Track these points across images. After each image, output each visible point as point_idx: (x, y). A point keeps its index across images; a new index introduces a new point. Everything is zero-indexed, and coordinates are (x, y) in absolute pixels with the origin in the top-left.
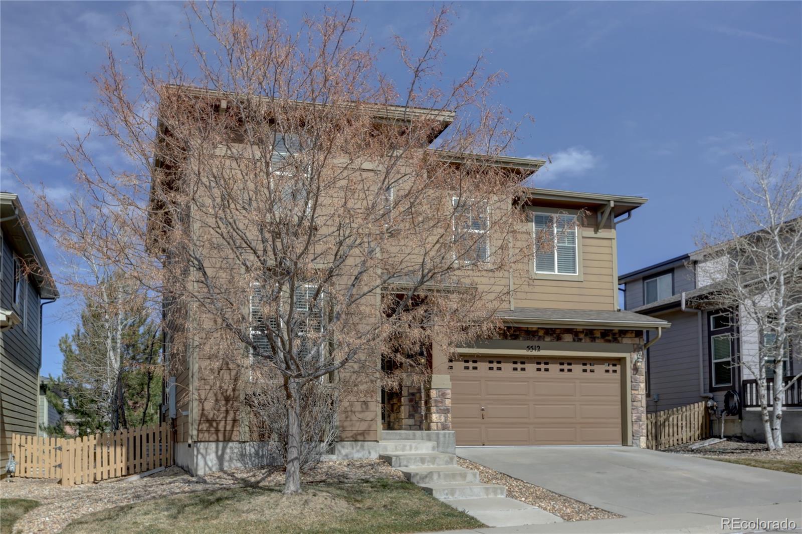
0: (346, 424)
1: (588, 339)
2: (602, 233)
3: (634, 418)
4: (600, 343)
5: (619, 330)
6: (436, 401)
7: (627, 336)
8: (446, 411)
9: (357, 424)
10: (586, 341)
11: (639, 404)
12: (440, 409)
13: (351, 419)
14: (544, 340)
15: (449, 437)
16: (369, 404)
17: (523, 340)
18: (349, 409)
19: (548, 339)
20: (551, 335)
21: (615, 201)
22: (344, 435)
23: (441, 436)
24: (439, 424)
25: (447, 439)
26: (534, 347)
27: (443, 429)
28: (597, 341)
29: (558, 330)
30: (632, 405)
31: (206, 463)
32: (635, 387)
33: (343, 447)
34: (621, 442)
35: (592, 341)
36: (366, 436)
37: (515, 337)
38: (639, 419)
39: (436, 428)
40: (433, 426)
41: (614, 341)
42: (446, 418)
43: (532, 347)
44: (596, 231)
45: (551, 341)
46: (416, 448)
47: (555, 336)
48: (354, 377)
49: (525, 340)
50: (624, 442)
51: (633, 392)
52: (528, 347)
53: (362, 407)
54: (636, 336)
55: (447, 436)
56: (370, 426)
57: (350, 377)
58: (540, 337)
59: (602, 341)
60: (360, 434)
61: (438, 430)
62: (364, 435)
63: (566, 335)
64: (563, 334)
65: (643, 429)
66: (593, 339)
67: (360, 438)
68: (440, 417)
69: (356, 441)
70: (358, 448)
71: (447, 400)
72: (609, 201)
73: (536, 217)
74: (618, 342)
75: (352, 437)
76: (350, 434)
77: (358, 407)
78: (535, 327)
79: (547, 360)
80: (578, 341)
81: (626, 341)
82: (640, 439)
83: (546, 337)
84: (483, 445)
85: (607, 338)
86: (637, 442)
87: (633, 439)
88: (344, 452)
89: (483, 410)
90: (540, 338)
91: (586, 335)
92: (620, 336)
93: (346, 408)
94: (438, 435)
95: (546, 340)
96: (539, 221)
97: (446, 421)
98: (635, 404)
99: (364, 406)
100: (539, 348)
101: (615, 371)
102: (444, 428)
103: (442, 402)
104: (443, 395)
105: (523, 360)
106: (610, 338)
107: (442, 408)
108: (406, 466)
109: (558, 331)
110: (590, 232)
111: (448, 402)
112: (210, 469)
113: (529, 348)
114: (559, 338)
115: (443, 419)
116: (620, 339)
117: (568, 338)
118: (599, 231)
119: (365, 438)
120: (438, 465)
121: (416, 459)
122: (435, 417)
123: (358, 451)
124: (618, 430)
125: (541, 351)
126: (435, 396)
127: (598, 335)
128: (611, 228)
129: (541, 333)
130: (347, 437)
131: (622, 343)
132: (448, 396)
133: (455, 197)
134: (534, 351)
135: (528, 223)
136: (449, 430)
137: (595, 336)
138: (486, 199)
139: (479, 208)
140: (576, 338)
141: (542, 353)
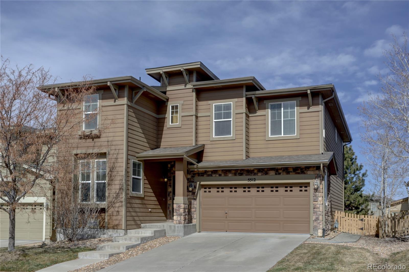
0: (110, 221)
1: (285, 173)
2: (313, 109)
3: (314, 218)
4: (292, 175)
5: (305, 167)
6: (176, 210)
7: (310, 170)
8: (180, 215)
9: (115, 221)
10: (284, 175)
11: (318, 210)
12: (178, 214)
13: (112, 219)
14: (258, 175)
15: (180, 228)
16: (120, 212)
17: (245, 176)
18: (111, 214)
19: (260, 174)
20: (262, 172)
21: (310, 90)
22: (109, 226)
23: (176, 227)
24: (177, 221)
25: (179, 228)
26: (252, 179)
27: (179, 224)
28: (291, 173)
29: (266, 169)
30: (314, 211)
31: (60, 237)
32: (315, 200)
33: (109, 231)
36: (118, 227)
37: (241, 174)
38: (317, 219)
39: (175, 223)
40: (174, 221)
41: (301, 173)
43: (251, 179)
44: (308, 108)
45: (262, 175)
46: (144, 233)
47: (264, 172)
48: (114, 200)
49: (247, 175)
51: (314, 203)
52: (248, 179)
53: (117, 214)
54: (317, 169)
55: (179, 227)
56: (119, 222)
57: (112, 200)
58: (255, 173)
59: (294, 173)
60: (116, 226)
62: (117, 226)
63: (271, 171)
64: (269, 171)
65: (320, 225)
66: (288, 173)
67: (115, 227)
68: (178, 217)
69: (114, 229)
70: (115, 232)
71: (181, 209)
72: (307, 90)
73: (271, 105)
74: (305, 174)
75: (112, 227)
76: (111, 226)
77: (115, 213)
78: (252, 168)
79: (263, 186)
80: (278, 174)
81: (309, 172)
82: (318, 231)
83: (259, 173)
84: (226, 231)
85: (297, 171)
86: (316, 232)
87: (314, 231)
88: (109, 234)
89: (226, 213)
90: (255, 174)
91: (284, 171)
92: (306, 170)
93: (110, 214)
95: (259, 175)
96: (273, 108)
97: (181, 219)
98: (315, 210)
99: (117, 213)
100: (255, 180)
101: (306, 191)
103: (179, 210)
104: (179, 207)
105: (249, 186)
106: (299, 171)
107: (178, 213)
108: (118, 242)
109: (266, 170)
110: (305, 109)
112: (61, 239)
113: (249, 180)
114: (266, 174)
115: (179, 219)
116: (306, 172)
117: (272, 173)
118: (311, 108)
119: (117, 228)
120: (132, 242)
122: (175, 218)
123: (115, 234)
125: (256, 181)
126: (175, 207)
127: (291, 170)
128: (319, 105)
129: (256, 171)
130: (110, 227)
131: (307, 174)
132: (181, 207)
133: (214, 104)
134: (252, 181)
135: (265, 110)
136: (181, 224)
137: (289, 171)
138: (231, 102)
139: (228, 107)
140: (277, 173)
141: (257, 182)
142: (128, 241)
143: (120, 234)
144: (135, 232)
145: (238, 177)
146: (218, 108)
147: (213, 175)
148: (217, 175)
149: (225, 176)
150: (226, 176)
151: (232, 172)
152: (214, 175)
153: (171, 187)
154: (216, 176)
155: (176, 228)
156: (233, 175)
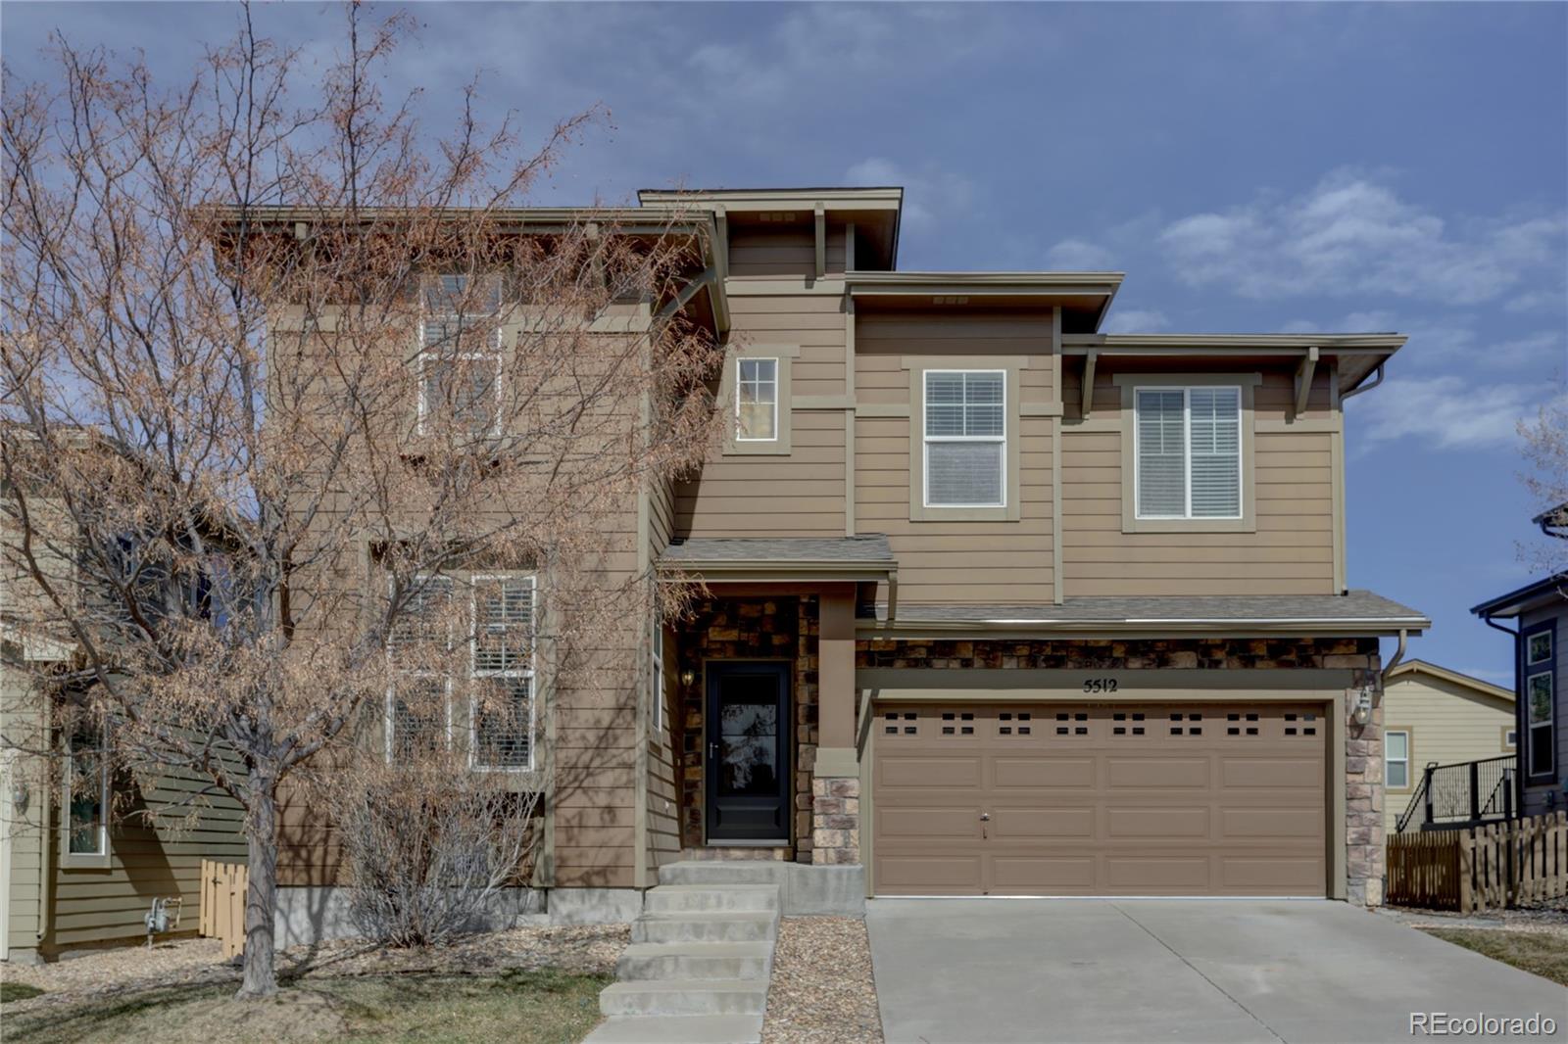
0: (566, 852)
1: (1236, 662)
2: (1306, 421)
3: (1352, 836)
4: (1265, 670)
5: (1316, 640)
6: (824, 803)
7: (1335, 651)
8: (847, 824)
9: (592, 853)
10: (1231, 669)
11: (1365, 804)
12: (833, 821)
13: (578, 842)
14: (1126, 668)
15: (849, 878)
16: (618, 812)
17: (1075, 668)
18: (575, 822)
19: (1135, 664)
20: (1144, 655)
21: (1320, 348)
22: (563, 875)
23: (831, 877)
24: (831, 851)
25: (844, 882)
26: (1102, 683)
27: (840, 862)
28: (1259, 664)
29: (1160, 644)
30: (1348, 808)
31: (288, 928)
32: (1354, 766)
33: (563, 899)
34: (1324, 891)
35: (1245, 666)
36: (610, 877)
37: (1056, 662)
38: (1364, 839)
39: (823, 861)
40: (817, 855)
41: (1301, 665)
42: (846, 838)
43: (1097, 683)
44: (1289, 419)
45: (1143, 668)
46: (732, 903)
47: (1152, 656)
48: (586, 757)
49: (1080, 668)
50: (1330, 895)
51: (1350, 777)
52: (1088, 683)
53: (602, 819)
54: (1360, 652)
55: (845, 876)
56: (618, 857)
57: (579, 757)
58: (1118, 659)
59: (1272, 663)
60: (598, 873)
61: (827, 863)
62: (605, 876)
63: (1180, 654)
64: (1174, 651)
65: (1373, 861)
66: (1249, 662)
67: (597, 880)
68: (833, 835)
69: (590, 886)
70: (595, 901)
71: (847, 800)
72: (1308, 348)
73: (1142, 396)
74: (1314, 666)
75: (581, 878)
76: (578, 873)
77: (593, 818)
78: (1104, 639)
79: (1140, 711)
80: (1210, 667)
81: (1333, 662)
82: (1364, 884)
83: (1132, 660)
84: (985, 894)
85: (1285, 657)
86: (1359, 890)
87: (1349, 884)
88: (564, 908)
89: (985, 819)
90: (1116, 663)
91: (1230, 654)
92: (1318, 653)
93: (568, 821)
94: (823, 874)
95: (1131, 665)
96: (1149, 405)
97: (846, 845)
98: (1355, 804)
99: (607, 817)
100: (1114, 685)
101: (1310, 732)
102: (843, 858)
103: (837, 806)
104: (841, 791)
105: (1082, 711)
106: (1292, 657)
107: (837, 818)
109: (1160, 647)
110: (1275, 421)
111: (850, 806)
112: (296, 938)
113: (1089, 684)
114: (1163, 662)
115: (839, 841)
116: (1317, 658)
117: (1186, 660)
118: (1298, 416)
119: (607, 882)
122: (820, 836)
123: (593, 908)
124: (1319, 863)
125: (1119, 690)
126: (822, 793)
127: (1262, 651)
128: (1329, 409)
129: (1118, 653)
130: (569, 880)
131: (1323, 668)
132: (850, 793)
133: (929, 368)
134: (1102, 690)
135: (1117, 412)
136: (851, 864)
137: (1253, 654)
138: (1001, 368)
139: (987, 389)
140: (1206, 661)
141: (1123, 694)
142: (712, 937)
143: (622, 907)
144: (687, 899)
145: (1043, 673)
146: (942, 389)
147: (934, 661)
148: (955, 664)
149: (987, 666)
150: (994, 667)
151: (1019, 653)
152: (939, 663)
153: (699, 710)
154: (948, 667)
155: (832, 882)
156: (1023, 664)
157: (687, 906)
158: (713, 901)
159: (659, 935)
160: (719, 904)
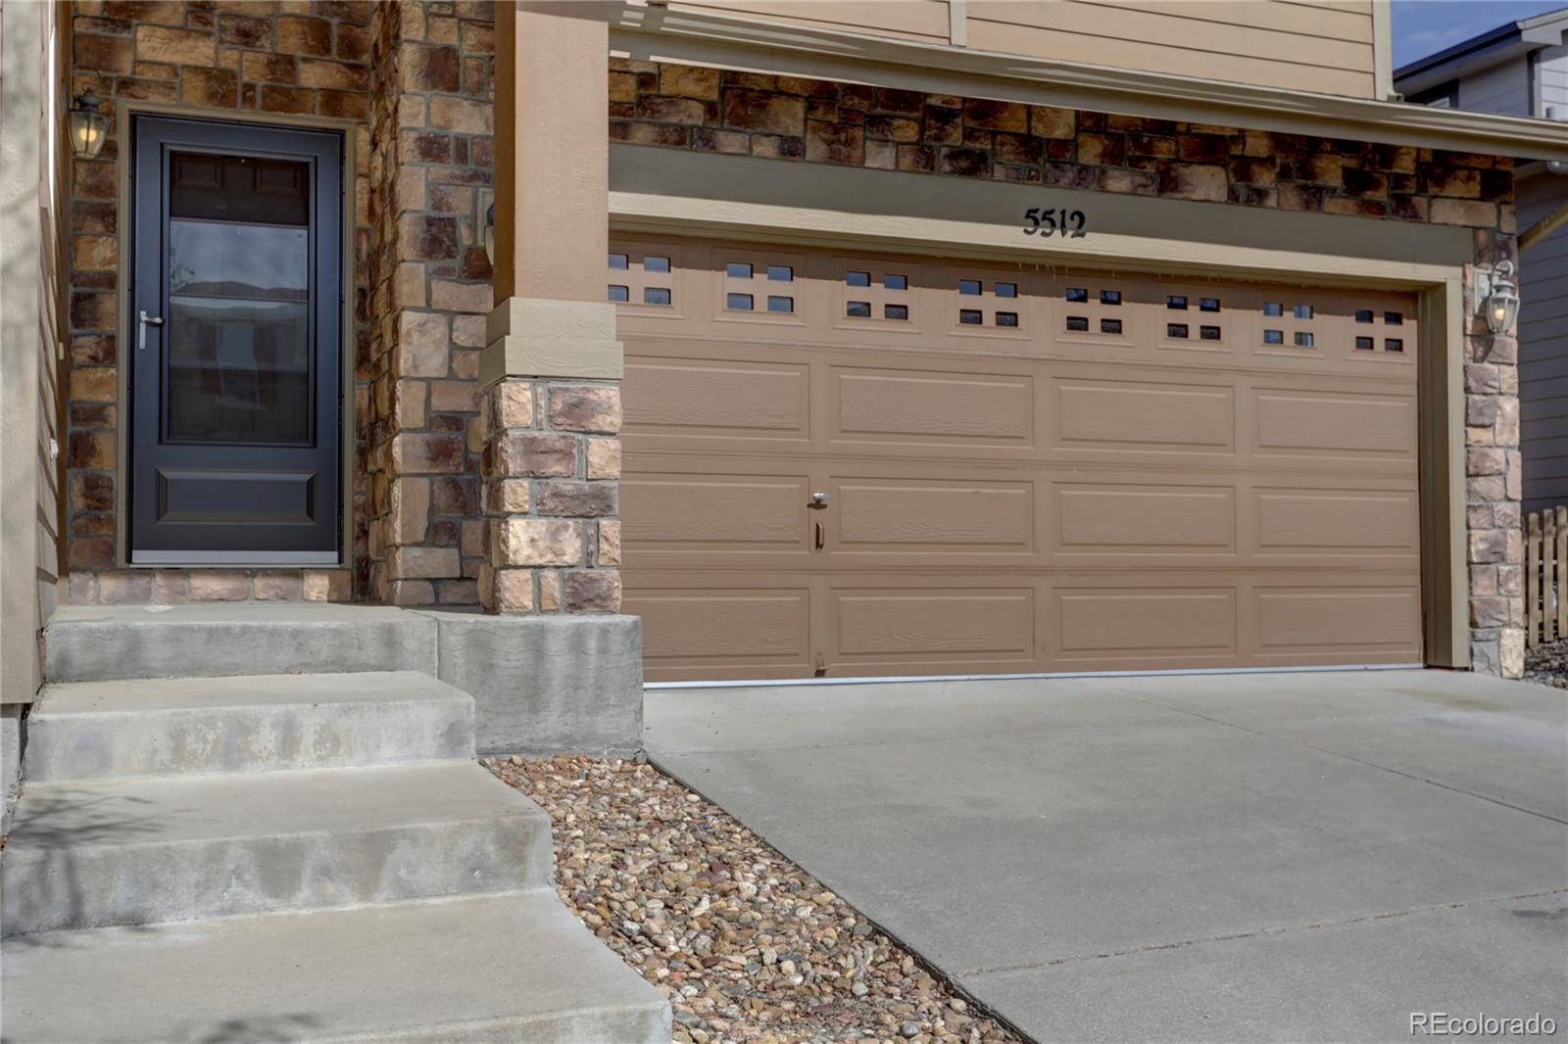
1: (1292, 198)
3: (1478, 547)
4: (1338, 217)
6: (531, 447)
7: (1448, 191)
8: (590, 506)
10: (1283, 209)
11: (1493, 487)
12: (557, 495)
14: (1103, 190)
15: (603, 650)
17: (1008, 180)
19: (1120, 181)
20: (1135, 163)
23: (555, 646)
24: (550, 577)
25: (592, 660)
26: (1057, 217)
27: (574, 607)
28: (1329, 204)
30: (1470, 493)
32: (1479, 413)
34: (1418, 651)
35: (1307, 206)
37: (972, 164)
38: (1496, 552)
39: (528, 602)
40: (515, 587)
41: (1396, 212)
42: (592, 542)
43: (1047, 216)
45: (1133, 193)
46: (331, 742)
47: (1150, 169)
49: (1018, 180)
50: (1435, 652)
51: (1475, 434)
52: (1031, 214)
54: (1485, 196)
55: (592, 644)
58: (1085, 168)
59: (1351, 204)
61: (540, 609)
63: (1202, 168)
64: (1188, 157)
65: (1508, 594)
66: (1313, 197)
68: (555, 535)
71: (593, 440)
74: (1415, 217)
79: (1117, 283)
80: (1248, 202)
81: (1450, 212)
82: (1498, 638)
83: (1113, 173)
84: (820, 673)
85: (1369, 195)
86: (1490, 650)
87: (1473, 635)
89: (818, 505)
90: (1084, 177)
91: (1284, 177)
92: (1422, 189)
94: (536, 640)
95: (1112, 185)
97: (589, 558)
98: (1480, 485)
100: (1080, 222)
101: (1395, 345)
102: (581, 596)
103: (566, 455)
104: (577, 415)
105: (1009, 275)
106: (1381, 195)
107: (567, 487)
109: (1163, 144)
111: (602, 456)
113: (1035, 218)
114: (1167, 183)
115: (571, 549)
116: (1420, 202)
117: (1207, 182)
120: (406, 891)
121: (216, 854)
122: (521, 536)
124: (1408, 599)
125: (1088, 235)
126: (526, 419)
127: (1334, 178)
129: (1090, 152)
131: (1429, 222)
132: (603, 422)
134: (1057, 233)
136: (605, 610)
137: (1319, 182)
140: (1242, 189)
141: (1098, 244)
142: (330, 888)
144: (177, 735)
145: (945, 185)
147: (721, 135)
148: (767, 147)
149: (834, 158)
150: (847, 161)
151: (898, 136)
152: (732, 141)
153: (112, 228)
154: (749, 153)
155: (559, 662)
156: (907, 161)
157: (180, 756)
158: (267, 739)
159: (121, 896)
160: (289, 745)
